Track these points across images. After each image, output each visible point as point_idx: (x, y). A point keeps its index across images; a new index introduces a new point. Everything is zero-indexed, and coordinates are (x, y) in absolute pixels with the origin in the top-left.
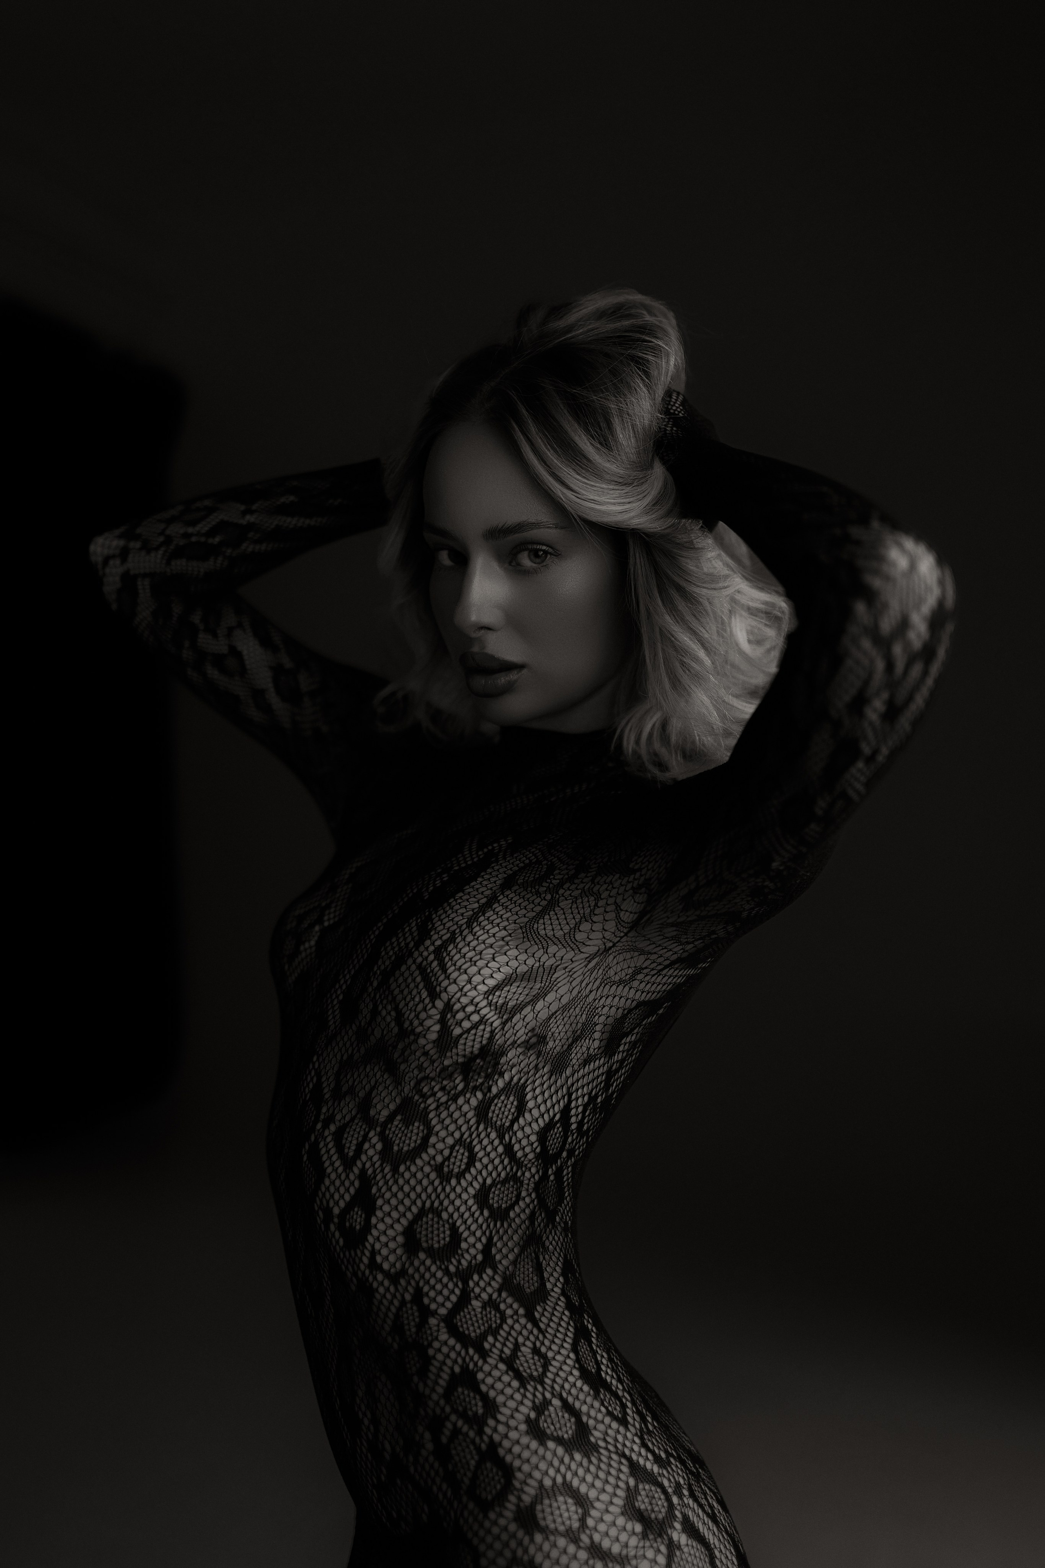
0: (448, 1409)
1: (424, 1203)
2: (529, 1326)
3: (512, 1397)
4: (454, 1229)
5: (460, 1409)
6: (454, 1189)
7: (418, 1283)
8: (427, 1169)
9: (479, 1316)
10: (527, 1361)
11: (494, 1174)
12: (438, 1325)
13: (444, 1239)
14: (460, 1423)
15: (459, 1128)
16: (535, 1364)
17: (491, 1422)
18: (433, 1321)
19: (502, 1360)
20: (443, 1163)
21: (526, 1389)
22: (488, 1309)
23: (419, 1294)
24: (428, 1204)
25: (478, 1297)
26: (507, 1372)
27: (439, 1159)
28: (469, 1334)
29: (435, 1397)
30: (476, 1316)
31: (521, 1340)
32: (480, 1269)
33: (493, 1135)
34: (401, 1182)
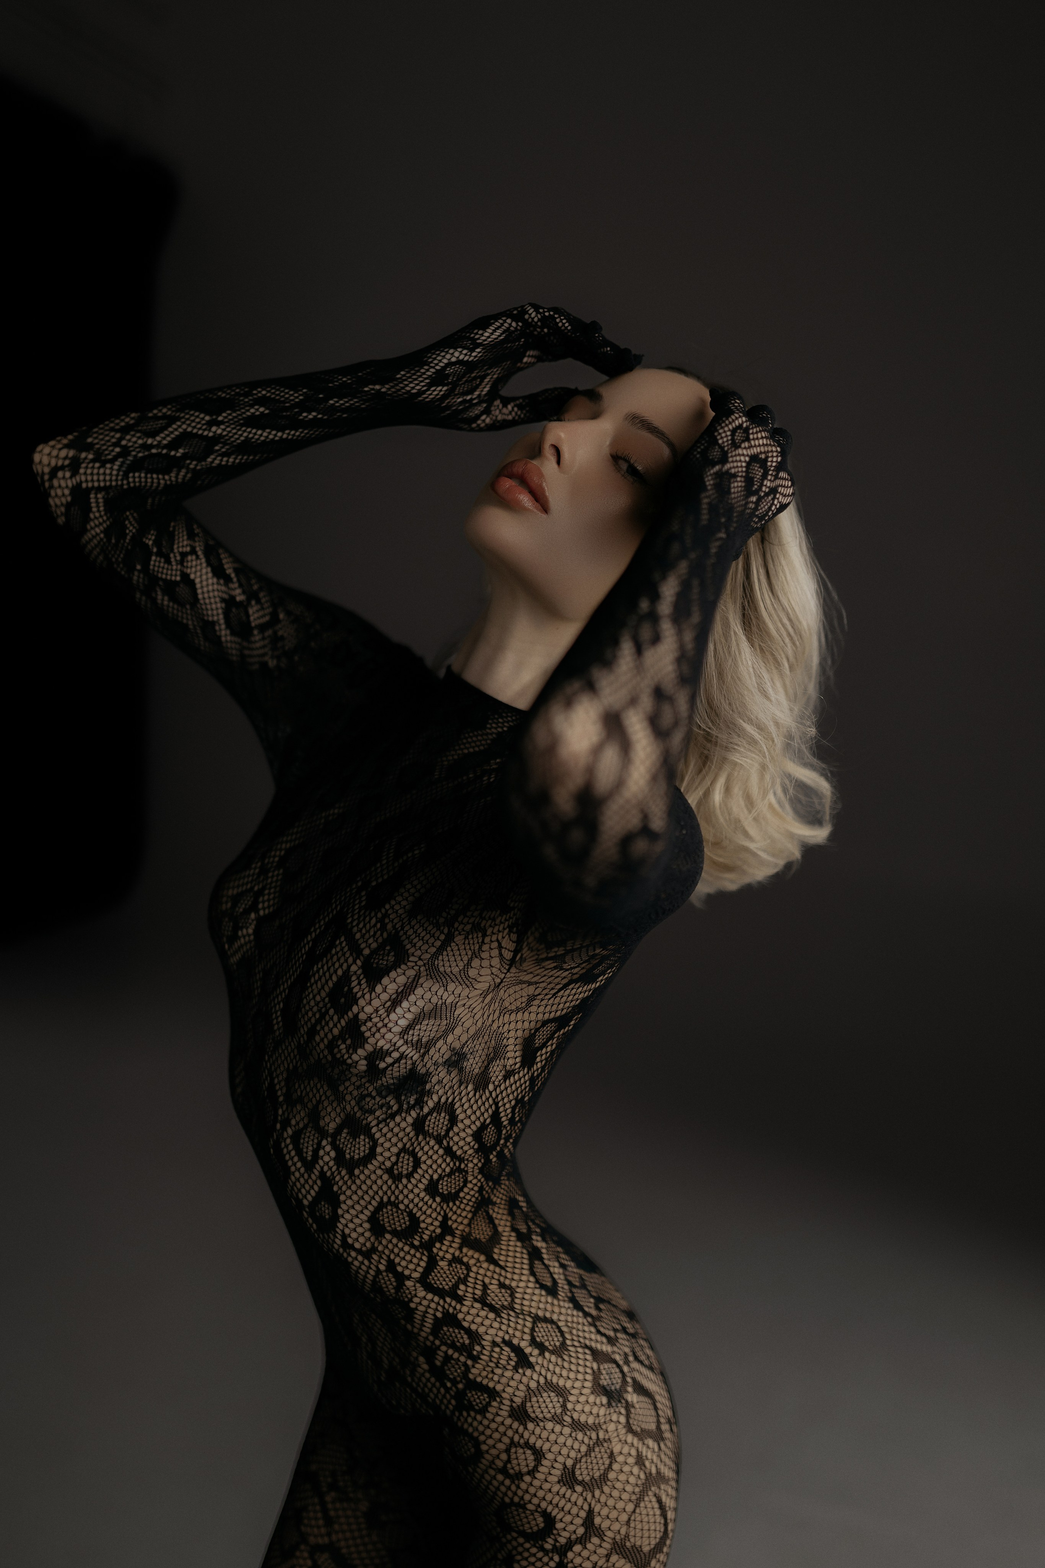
1: (382, 1198)
2: (492, 1267)
3: (491, 1326)
4: (411, 1215)
6: (406, 1186)
7: (389, 1257)
8: (379, 1172)
9: (448, 1272)
10: (496, 1295)
11: (439, 1171)
12: (415, 1286)
13: (405, 1223)
14: (450, 1352)
15: (401, 1140)
16: (504, 1296)
17: (478, 1348)
18: (409, 1283)
19: (475, 1300)
20: (392, 1167)
21: (501, 1317)
22: (454, 1265)
23: (391, 1266)
24: (386, 1199)
25: (443, 1259)
26: (482, 1308)
27: (388, 1164)
28: (443, 1288)
29: (423, 1334)
30: (445, 1273)
31: (487, 1280)
32: (441, 1238)
33: (432, 1143)
34: (358, 1182)
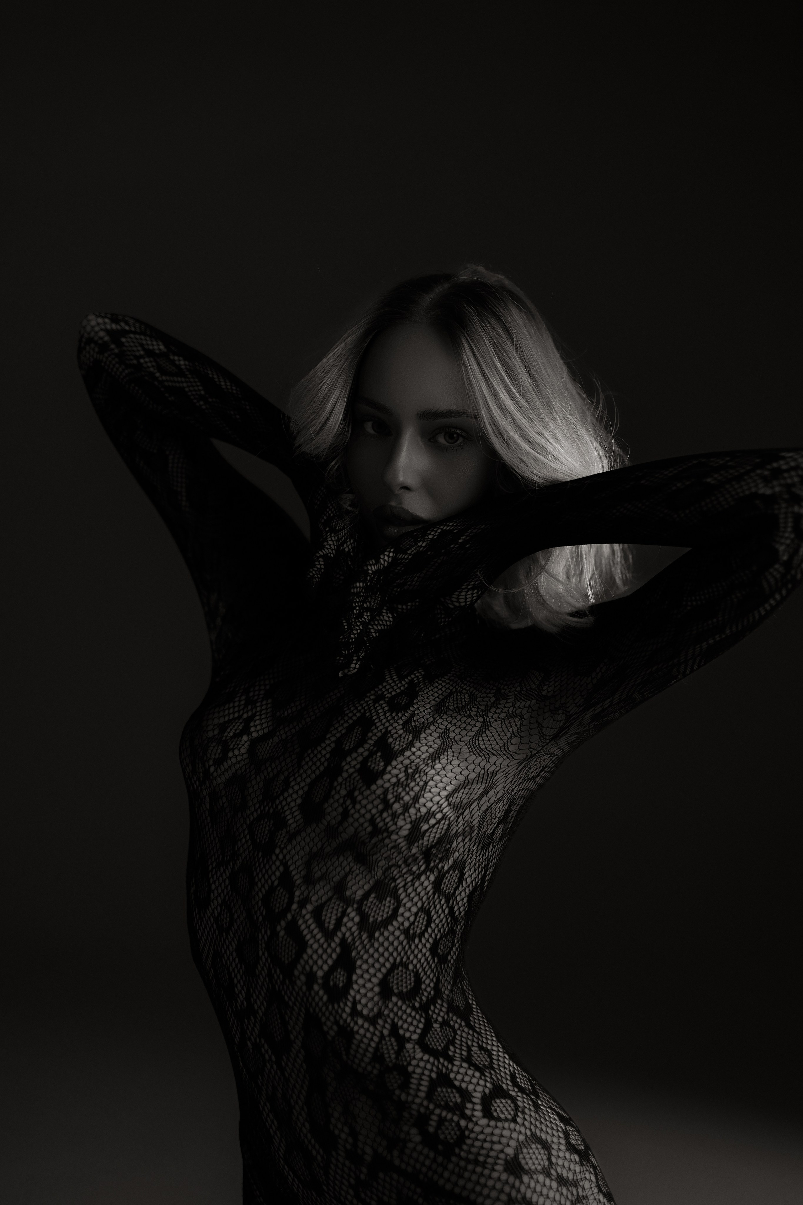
0: (431, 1106)
1: (395, 959)
2: (471, 1032)
3: (478, 1084)
4: (417, 976)
5: (442, 1103)
6: (417, 946)
7: (393, 1020)
8: (397, 933)
9: (440, 1034)
10: (479, 1057)
11: (442, 931)
12: (414, 1048)
13: (410, 984)
14: (444, 1114)
15: (421, 899)
16: (484, 1057)
17: (469, 1105)
18: (409, 1046)
19: (463, 1060)
20: (409, 927)
21: (485, 1076)
22: (444, 1027)
23: (395, 1028)
24: (398, 960)
25: (436, 1021)
26: (469, 1068)
27: (406, 924)
28: (437, 1048)
29: (418, 1100)
30: (438, 1034)
31: (469, 1043)
32: (434, 1001)
33: (443, 901)
34: (376, 945)
